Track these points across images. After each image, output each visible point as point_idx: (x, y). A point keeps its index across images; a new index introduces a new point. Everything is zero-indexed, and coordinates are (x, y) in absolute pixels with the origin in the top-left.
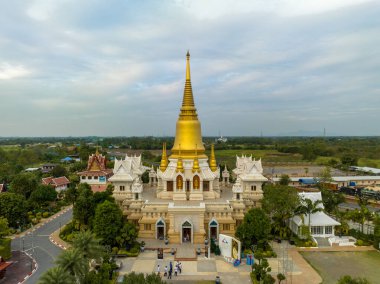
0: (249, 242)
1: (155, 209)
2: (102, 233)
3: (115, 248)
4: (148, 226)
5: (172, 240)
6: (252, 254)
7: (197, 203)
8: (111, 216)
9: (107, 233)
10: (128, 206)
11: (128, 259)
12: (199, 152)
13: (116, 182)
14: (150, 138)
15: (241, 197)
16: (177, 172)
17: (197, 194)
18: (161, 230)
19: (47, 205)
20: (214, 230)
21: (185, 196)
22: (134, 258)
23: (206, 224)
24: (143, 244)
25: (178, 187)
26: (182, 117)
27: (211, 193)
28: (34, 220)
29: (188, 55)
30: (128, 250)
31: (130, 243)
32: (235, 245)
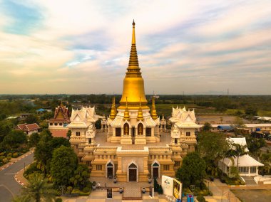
0: (189, 182)
1: (105, 152)
2: (58, 174)
3: (69, 188)
4: (99, 167)
5: (120, 180)
6: (192, 194)
7: (141, 146)
8: (65, 160)
9: (62, 174)
10: (83, 149)
11: (82, 197)
12: (143, 104)
13: (74, 129)
14: (103, 95)
15: (178, 141)
16: (124, 120)
17: (141, 139)
18: (110, 171)
19: (17, 147)
20: (156, 171)
21: (131, 141)
22: (86, 197)
23: (149, 165)
24: (94, 184)
25: (125, 133)
26: (128, 75)
27: (153, 138)
28: (5, 160)
29: (134, 24)
30: (81, 190)
31: (83, 183)
32: (176, 185)
